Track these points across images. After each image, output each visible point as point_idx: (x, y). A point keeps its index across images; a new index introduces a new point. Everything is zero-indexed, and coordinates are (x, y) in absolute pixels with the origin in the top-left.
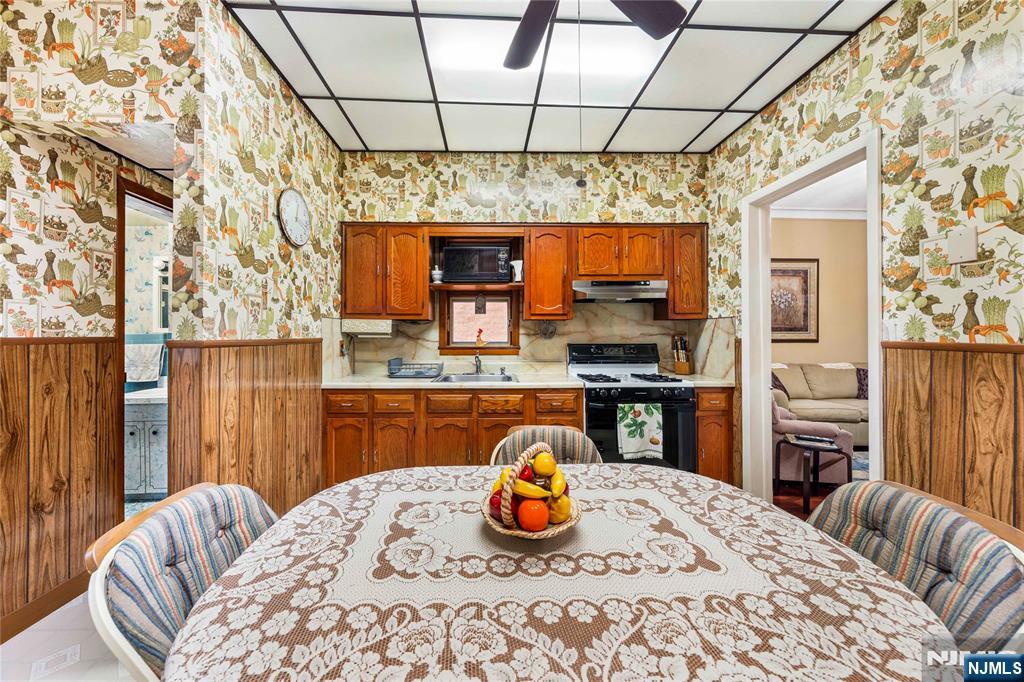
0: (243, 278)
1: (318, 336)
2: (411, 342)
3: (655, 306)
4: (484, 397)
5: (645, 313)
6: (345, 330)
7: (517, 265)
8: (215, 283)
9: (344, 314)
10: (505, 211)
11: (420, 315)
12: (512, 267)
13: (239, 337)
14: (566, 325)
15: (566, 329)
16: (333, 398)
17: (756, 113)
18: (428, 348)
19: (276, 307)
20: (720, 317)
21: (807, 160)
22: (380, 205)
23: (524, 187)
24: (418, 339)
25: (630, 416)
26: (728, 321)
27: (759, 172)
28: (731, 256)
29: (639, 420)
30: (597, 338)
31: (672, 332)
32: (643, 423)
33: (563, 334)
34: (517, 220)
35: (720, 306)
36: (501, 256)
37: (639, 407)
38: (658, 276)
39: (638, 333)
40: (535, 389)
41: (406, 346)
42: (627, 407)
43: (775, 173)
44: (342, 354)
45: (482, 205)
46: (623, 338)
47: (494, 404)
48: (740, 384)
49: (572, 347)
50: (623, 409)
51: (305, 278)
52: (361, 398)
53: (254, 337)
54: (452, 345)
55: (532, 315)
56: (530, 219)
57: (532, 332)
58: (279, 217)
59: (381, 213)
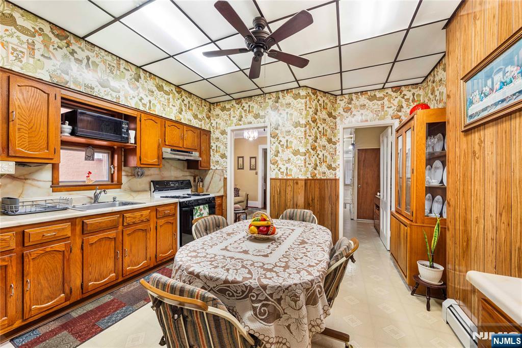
3: (188, 163)
4: (127, 215)
5: (184, 166)
10: (126, 98)
14: (149, 170)
17: (234, 99)
20: (216, 169)
21: (251, 123)
23: (138, 88)
25: (199, 211)
26: (221, 171)
27: (235, 120)
28: (222, 147)
29: (202, 212)
31: (193, 175)
35: (217, 165)
38: (196, 150)
39: (181, 175)
40: (155, 206)
43: (240, 123)
45: (110, 89)
47: (134, 218)
48: (226, 194)
54: (60, 184)
55: (141, 164)
57: (130, 174)
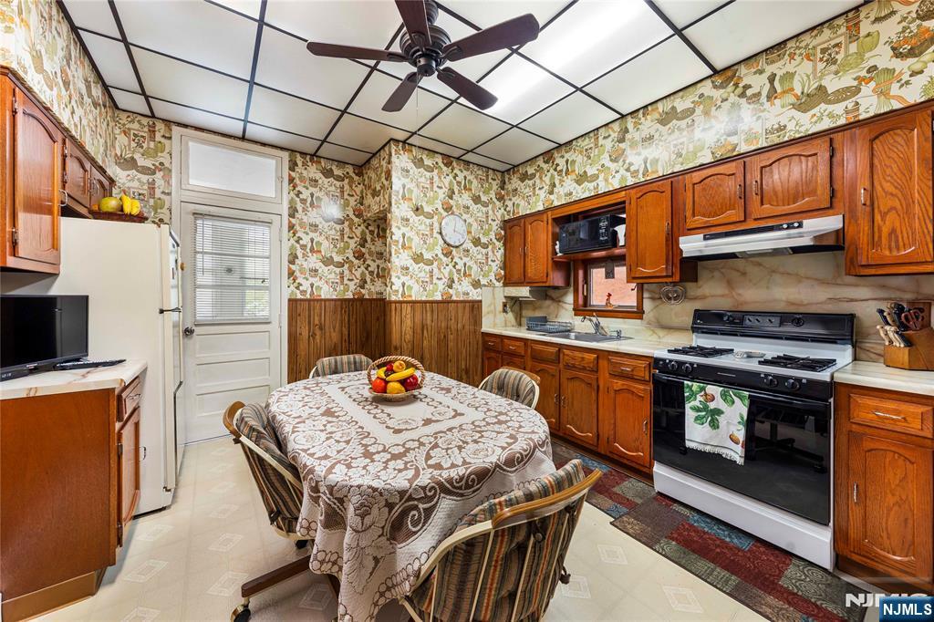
0: (416, 269)
1: (479, 298)
2: (555, 304)
6: (506, 295)
7: (621, 230)
8: (399, 274)
9: (505, 285)
11: (545, 282)
12: (616, 233)
13: (414, 299)
15: (699, 292)
16: (487, 339)
18: (566, 310)
19: (440, 284)
22: (522, 203)
24: (560, 301)
30: (746, 303)
32: (718, 412)
33: (695, 298)
34: (617, 186)
36: (601, 224)
37: (713, 389)
41: (552, 307)
42: (695, 386)
44: (505, 311)
46: (793, 304)
49: (699, 315)
50: (690, 387)
51: (465, 264)
52: (498, 340)
53: (424, 298)
56: (630, 181)
58: (441, 233)
59: (524, 209)
